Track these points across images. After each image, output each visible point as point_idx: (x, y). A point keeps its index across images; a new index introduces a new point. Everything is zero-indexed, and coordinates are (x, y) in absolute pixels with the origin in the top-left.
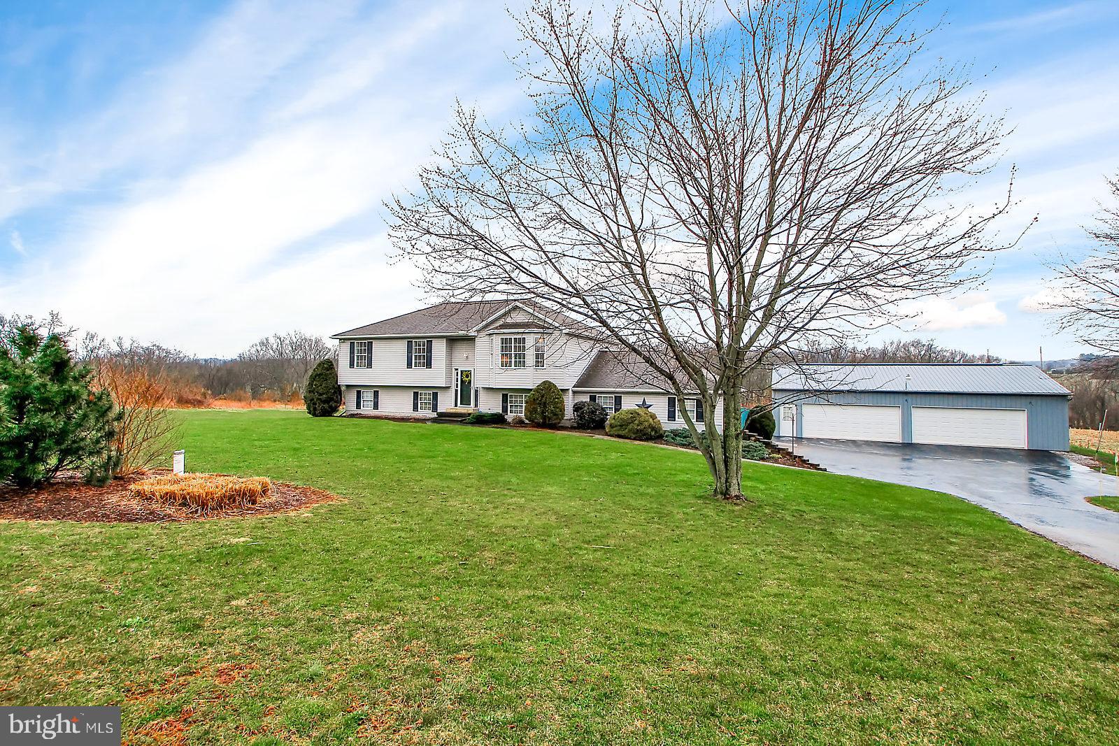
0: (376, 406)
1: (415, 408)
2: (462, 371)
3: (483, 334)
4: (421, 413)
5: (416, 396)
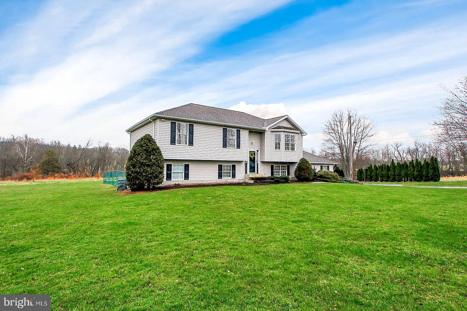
0: (187, 177)
1: (220, 176)
2: (250, 151)
3: (269, 130)
4: (224, 180)
5: (220, 168)
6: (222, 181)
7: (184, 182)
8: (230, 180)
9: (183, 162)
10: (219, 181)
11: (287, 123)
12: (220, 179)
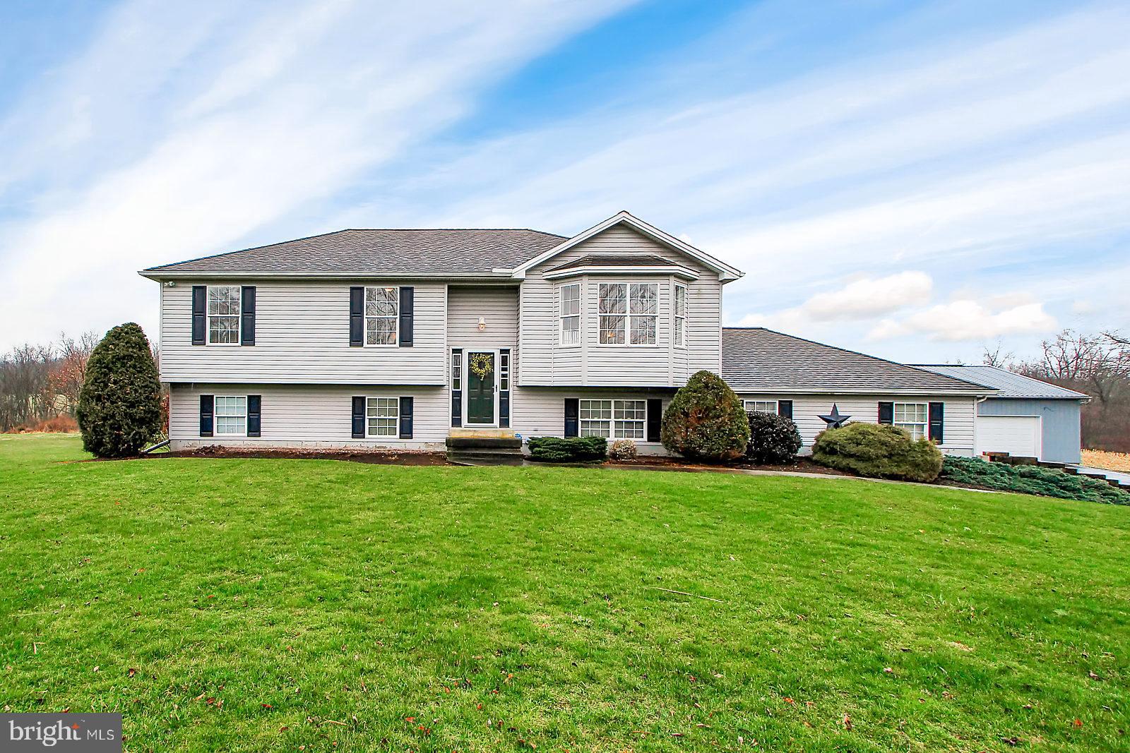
0: (254, 428)
1: (358, 430)
2: (470, 354)
3: (539, 277)
4: (372, 442)
5: (358, 405)
6: (366, 445)
7: (249, 443)
8: (392, 442)
9: (246, 390)
10: (356, 444)
11: (637, 240)
12: (356, 440)
